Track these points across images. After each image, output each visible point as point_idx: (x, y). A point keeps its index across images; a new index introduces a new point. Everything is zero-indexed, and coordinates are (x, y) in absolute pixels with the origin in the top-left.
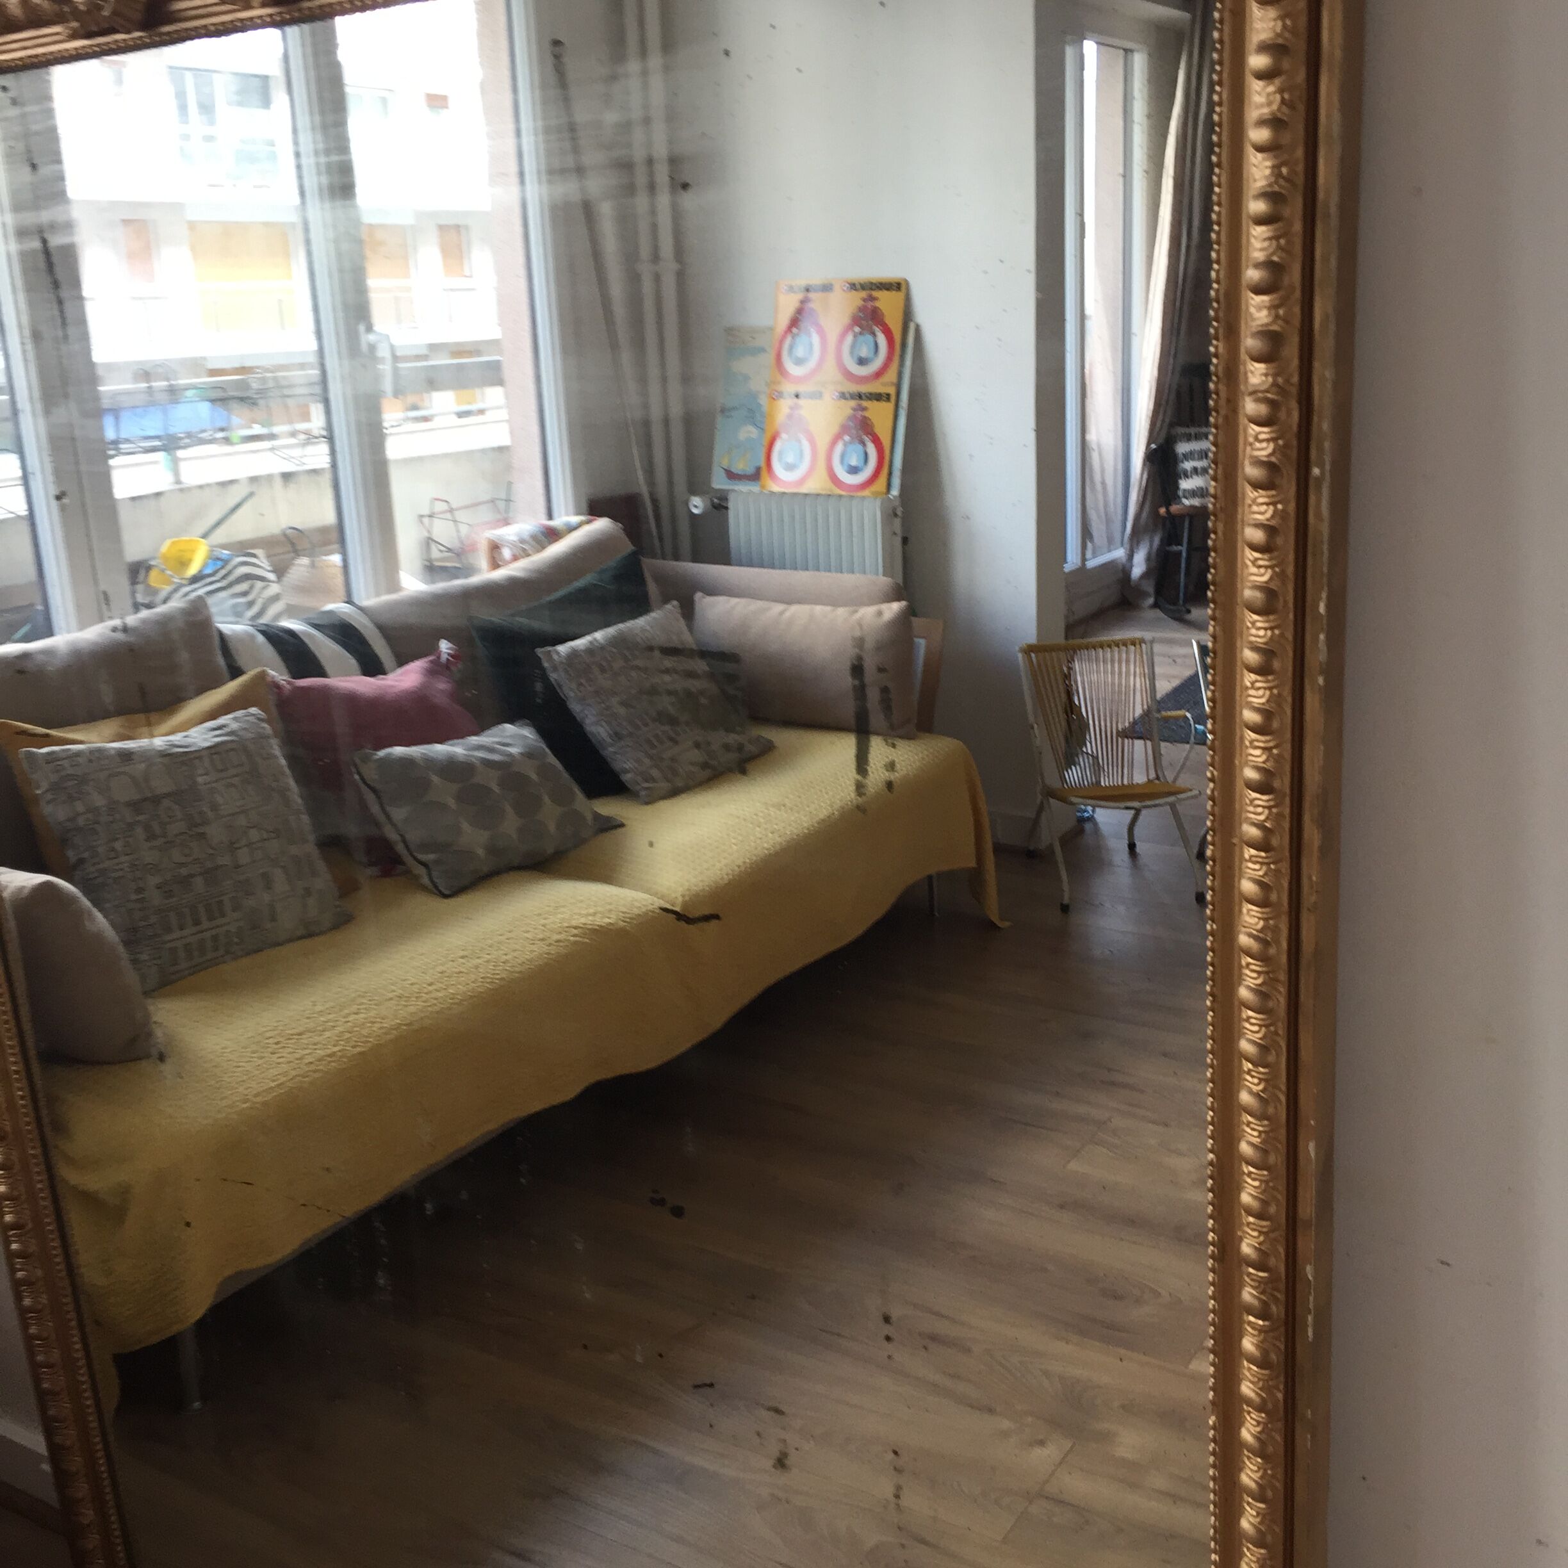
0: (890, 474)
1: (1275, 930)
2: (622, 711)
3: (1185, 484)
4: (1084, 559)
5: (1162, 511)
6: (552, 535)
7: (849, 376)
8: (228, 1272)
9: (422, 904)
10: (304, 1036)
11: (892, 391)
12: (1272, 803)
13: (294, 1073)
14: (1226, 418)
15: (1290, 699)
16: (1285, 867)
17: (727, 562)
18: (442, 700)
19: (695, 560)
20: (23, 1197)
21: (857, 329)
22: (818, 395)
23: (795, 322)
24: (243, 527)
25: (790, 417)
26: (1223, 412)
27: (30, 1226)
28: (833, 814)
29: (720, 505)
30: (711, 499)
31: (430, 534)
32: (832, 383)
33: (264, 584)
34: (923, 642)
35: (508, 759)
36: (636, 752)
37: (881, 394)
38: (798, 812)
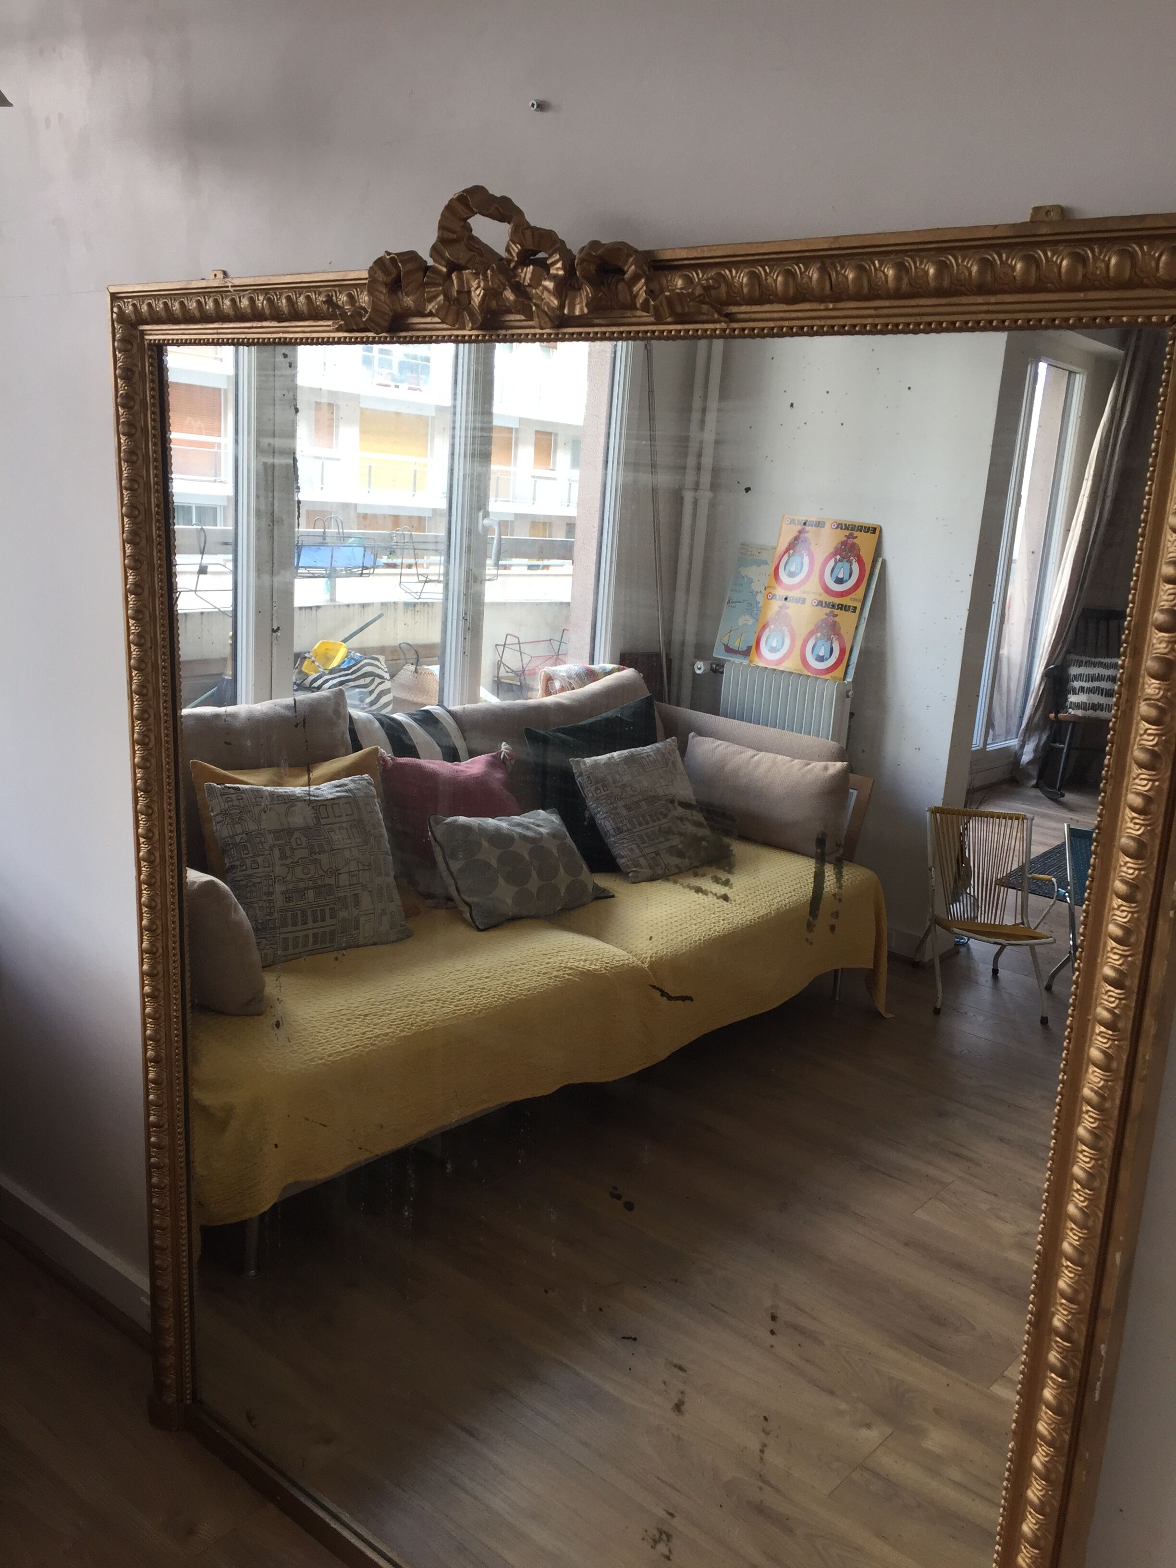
0: (848, 666)
1: (1112, 1089)
2: (624, 812)
3: (1073, 698)
4: (985, 744)
5: (1052, 715)
6: (592, 676)
7: (828, 591)
8: (290, 1180)
9: (461, 932)
10: (368, 1018)
11: (859, 605)
12: (1122, 996)
13: (357, 1043)
14: (1124, 712)
15: (1146, 923)
16: (1126, 1044)
17: (716, 712)
18: (496, 786)
19: (692, 708)
20: (165, 1106)
21: (838, 557)
22: (804, 601)
23: (792, 546)
24: (372, 638)
25: (778, 613)
26: (1122, 708)
27: (166, 1126)
28: (771, 913)
29: (717, 669)
30: (711, 664)
31: (501, 658)
32: (814, 593)
33: (381, 680)
34: (855, 793)
35: (538, 836)
36: (630, 844)
37: (849, 606)
38: (744, 907)
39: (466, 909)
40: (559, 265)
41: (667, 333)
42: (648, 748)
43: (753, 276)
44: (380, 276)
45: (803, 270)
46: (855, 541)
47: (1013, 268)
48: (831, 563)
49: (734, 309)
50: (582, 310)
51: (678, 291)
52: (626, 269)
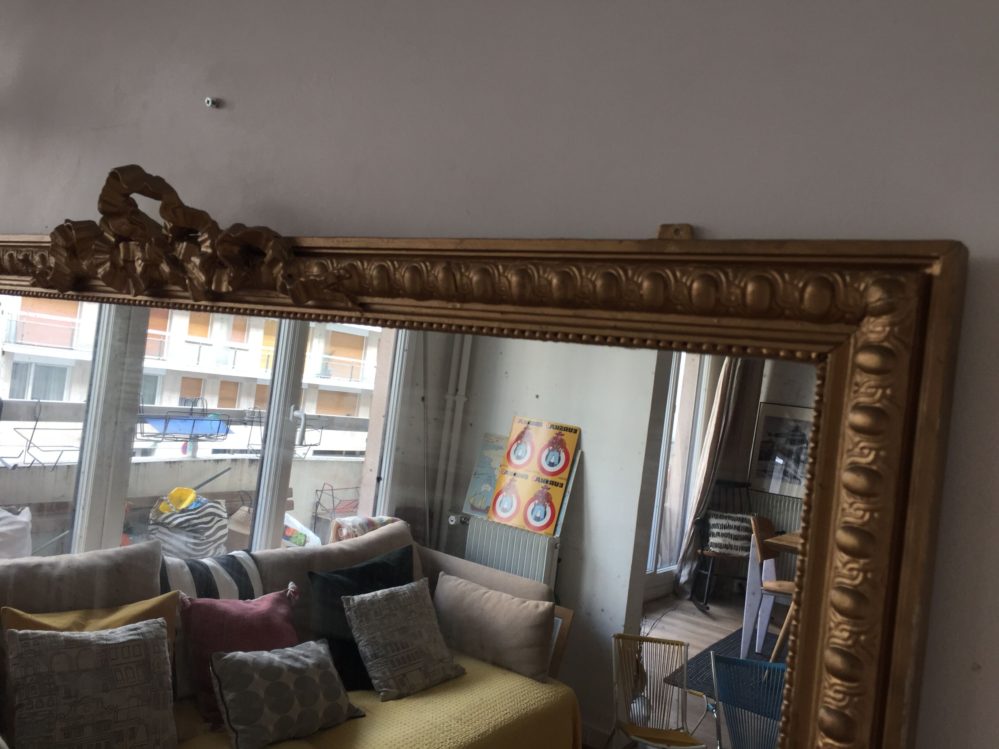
0: (556, 526)
2: (381, 641)
3: (712, 540)
4: (656, 568)
5: (699, 551)
7: (543, 470)
11: (565, 482)
17: (462, 555)
18: (279, 620)
19: (446, 552)
21: (551, 448)
22: (526, 477)
23: (520, 438)
24: (221, 484)
25: (509, 484)
29: (464, 522)
30: (461, 518)
31: (320, 500)
32: (534, 472)
33: (219, 519)
34: (560, 621)
35: (304, 667)
36: (383, 667)
37: (558, 483)
38: (468, 726)
39: (234, 735)
40: (208, 243)
41: (308, 316)
42: (404, 587)
43: (382, 269)
44: (61, 241)
45: (429, 268)
46: (563, 437)
47: (640, 286)
48: (546, 452)
49: (368, 300)
50: (227, 288)
51: (312, 278)
52: (266, 252)
